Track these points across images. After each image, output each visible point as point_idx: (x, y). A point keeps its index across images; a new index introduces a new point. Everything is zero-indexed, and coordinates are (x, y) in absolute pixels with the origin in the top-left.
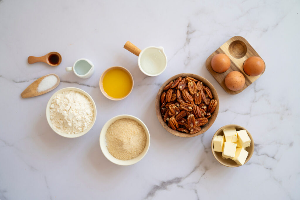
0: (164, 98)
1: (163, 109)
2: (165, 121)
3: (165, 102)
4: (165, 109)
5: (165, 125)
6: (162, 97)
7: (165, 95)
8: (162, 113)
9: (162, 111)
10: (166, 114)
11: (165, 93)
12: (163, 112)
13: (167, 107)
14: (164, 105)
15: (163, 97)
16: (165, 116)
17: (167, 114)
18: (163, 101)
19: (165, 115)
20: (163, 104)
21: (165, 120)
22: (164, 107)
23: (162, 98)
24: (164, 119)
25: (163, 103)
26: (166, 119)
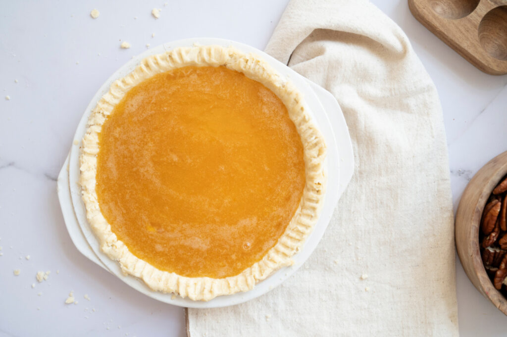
0: (495, 218)
1: (491, 250)
2: (500, 288)
3: (496, 229)
4: (498, 251)
5: (500, 301)
6: (489, 215)
7: (499, 210)
8: (488, 263)
9: (486, 256)
10: (503, 266)
11: (500, 204)
12: (492, 258)
13: (503, 246)
14: (495, 239)
15: (492, 215)
16: (499, 273)
17: (506, 266)
18: (493, 226)
19: (498, 266)
20: (493, 234)
21: (499, 285)
22: (496, 245)
23: (488, 218)
24: (497, 280)
25: (493, 231)
26: (500, 281)
